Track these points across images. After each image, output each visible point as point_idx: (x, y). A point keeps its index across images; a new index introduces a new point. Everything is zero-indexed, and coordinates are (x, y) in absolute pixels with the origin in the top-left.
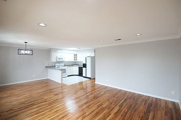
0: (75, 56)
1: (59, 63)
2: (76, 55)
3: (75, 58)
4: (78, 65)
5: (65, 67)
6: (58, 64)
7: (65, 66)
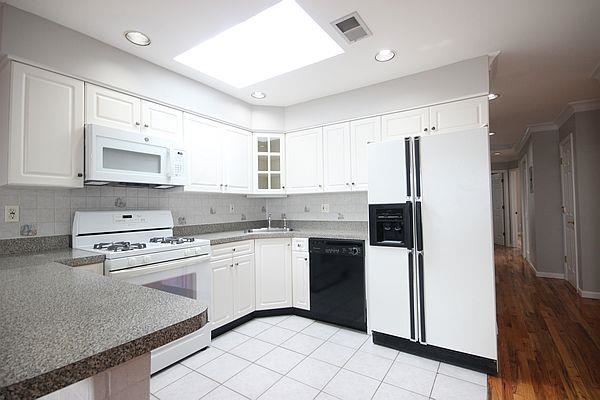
0: (269, 154)
1: (120, 205)
2: (276, 145)
3: (269, 172)
4: (304, 224)
5: (187, 248)
6: (111, 220)
7: (182, 232)
